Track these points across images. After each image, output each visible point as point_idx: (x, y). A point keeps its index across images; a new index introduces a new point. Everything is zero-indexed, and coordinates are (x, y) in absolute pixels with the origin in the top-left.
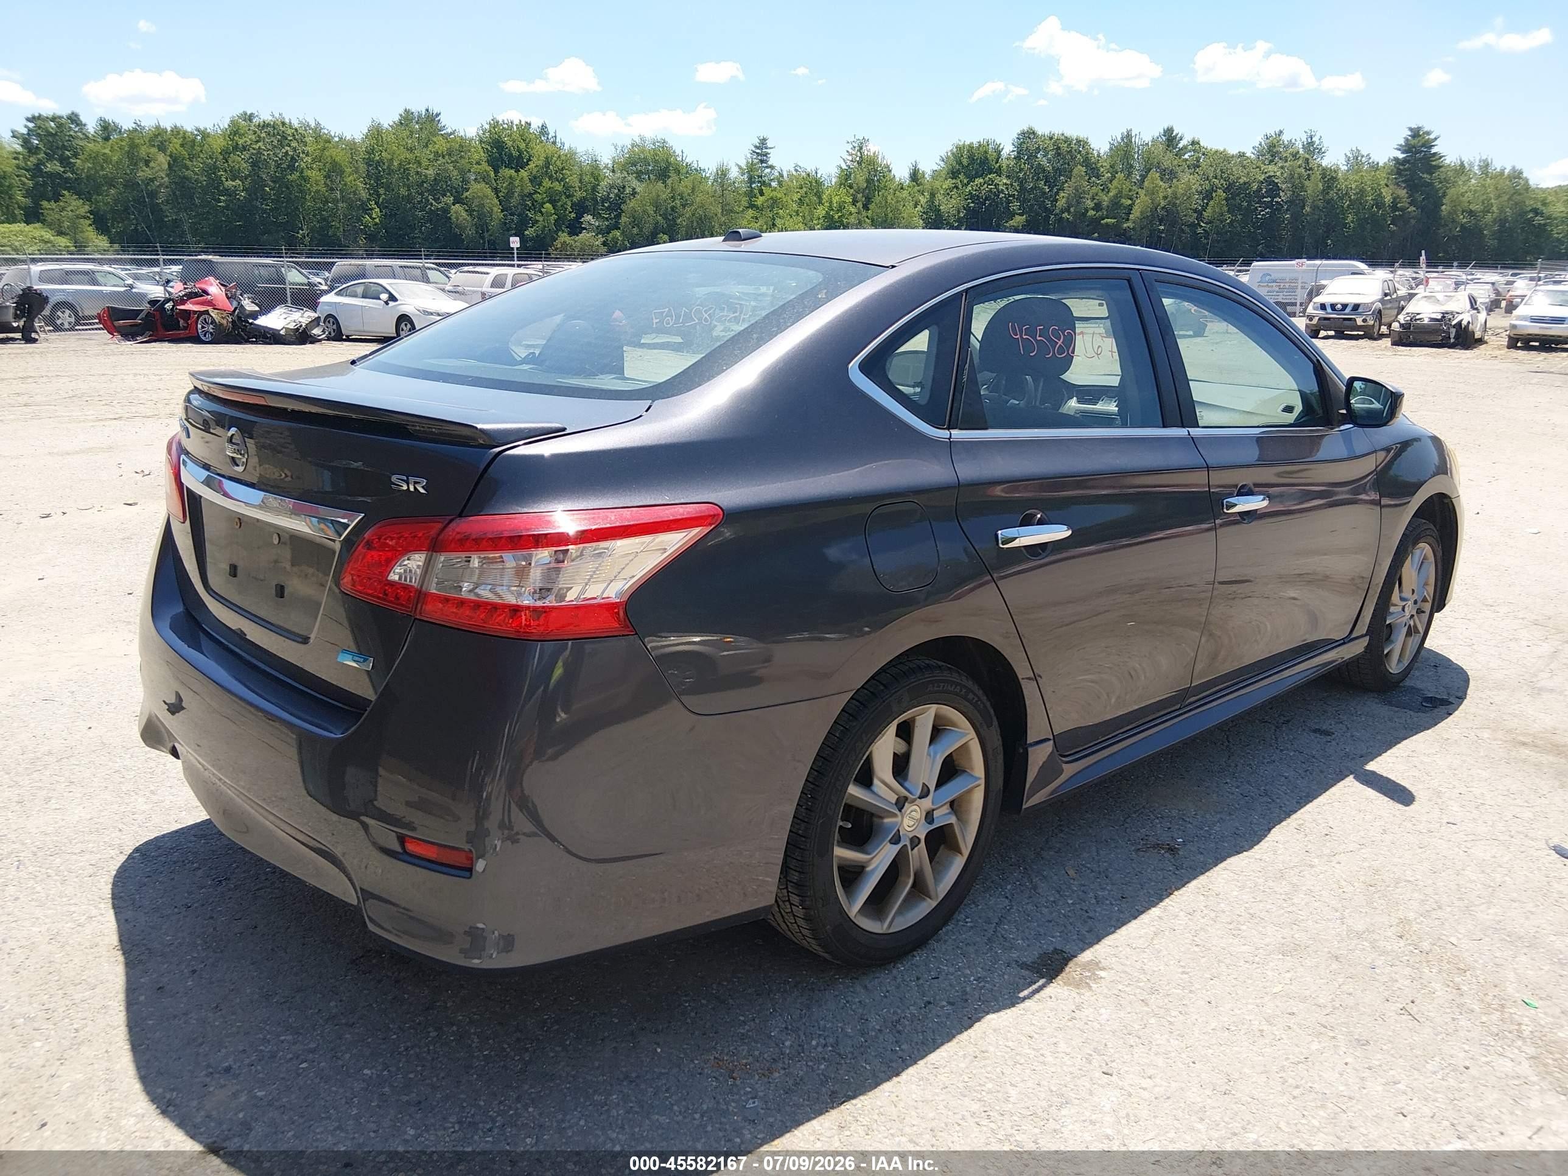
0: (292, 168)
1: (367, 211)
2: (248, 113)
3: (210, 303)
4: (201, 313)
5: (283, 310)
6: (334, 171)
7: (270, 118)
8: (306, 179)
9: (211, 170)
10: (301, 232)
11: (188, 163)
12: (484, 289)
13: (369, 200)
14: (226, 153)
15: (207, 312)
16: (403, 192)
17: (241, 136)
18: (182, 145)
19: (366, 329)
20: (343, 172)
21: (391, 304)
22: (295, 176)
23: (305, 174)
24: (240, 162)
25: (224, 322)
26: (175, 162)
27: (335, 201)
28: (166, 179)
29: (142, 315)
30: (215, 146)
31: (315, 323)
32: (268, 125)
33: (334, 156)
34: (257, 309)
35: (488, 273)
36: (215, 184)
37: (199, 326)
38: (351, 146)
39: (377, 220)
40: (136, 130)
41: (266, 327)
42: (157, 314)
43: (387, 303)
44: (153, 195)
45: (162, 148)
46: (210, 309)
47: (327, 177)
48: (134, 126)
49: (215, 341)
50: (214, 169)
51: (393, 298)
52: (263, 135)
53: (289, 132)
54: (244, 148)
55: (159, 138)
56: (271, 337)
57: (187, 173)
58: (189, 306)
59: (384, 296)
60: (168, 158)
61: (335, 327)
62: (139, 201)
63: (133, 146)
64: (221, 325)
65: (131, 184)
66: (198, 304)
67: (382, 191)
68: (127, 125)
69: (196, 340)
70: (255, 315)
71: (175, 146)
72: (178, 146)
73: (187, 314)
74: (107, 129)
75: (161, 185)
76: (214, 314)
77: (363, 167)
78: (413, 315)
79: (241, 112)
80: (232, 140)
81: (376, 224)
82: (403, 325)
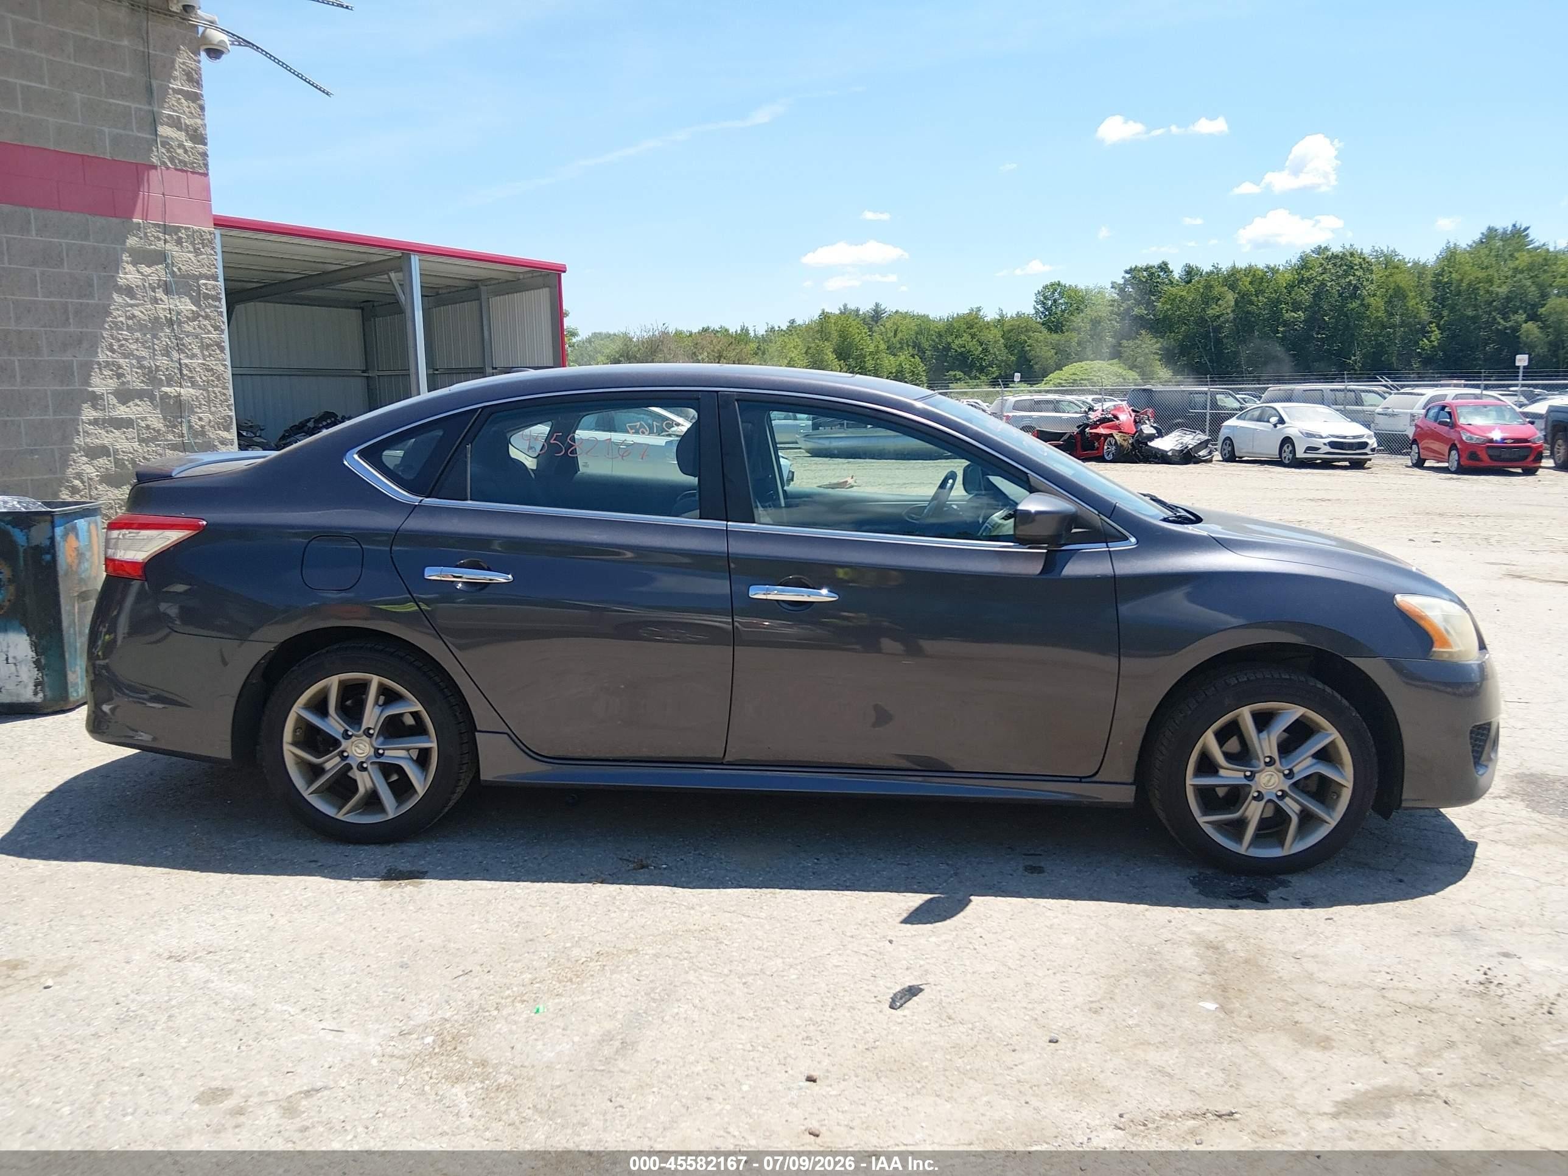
0: (1354, 296)
1: (1424, 333)
2: (1323, 246)
3: (1117, 428)
4: (1107, 436)
5: (1178, 434)
6: (1397, 295)
7: (1341, 249)
8: (1367, 307)
9: (1275, 304)
10: (1353, 358)
11: (1254, 298)
12: (1414, 411)
13: (1431, 323)
14: (1290, 287)
15: (1111, 435)
16: (1470, 312)
17: (1308, 269)
18: (1251, 283)
19: (1254, 451)
20: (1405, 297)
21: (1279, 426)
22: (1355, 304)
23: (1366, 302)
24: (1305, 295)
25: (1125, 444)
26: (1243, 299)
27: (1393, 326)
28: (1231, 315)
29: (1065, 437)
30: (1281, 281)
31: (1204, 444)
32: (1336, 257)
33: (1398, 281)
34: (1154, 431)
35: (1422, 395)
36: (1275, 316)
37: (1106, 447)
38: (1420, 270)
39: (1435, 343)
40: (1212, 272)
41: (1158, 449)
42: (1079, 436)
43: (1275, 426)
44: (1218, 329)
45: (1232, 287)
46: (1115, 432)
47: (1389, 302)
48: (1212, 268)
49: (1114, 461)
50: (1278, 301)
51: (1282, 421)
52: (1330, 266)
53: (1357, 261)
54: (1309, 281)
55: (1232, 279)
56: (1161, 458)
57: (1251, 308)
58: (1101, 430)
59: (1274, 420)
60: (1236, 296)
61: (1230, 449)
62: (1206, 336)
63: (1209, 287)
64: (1122, 446)
65: (1202, 321)
66: (1108, 428)
67: (1445, 313)
68: (1206, 268)
69: (1101, 459)
70: (1151, 438)
71: (1245, 284)
72: (1247, 284)
73: (1098, 436)
74: (1190, 273)
75: (1227, 321)
76: (1118, 437)
77: (1430, 292)
78: (1296, 437)
79: (1316, 246)
80: (1298, 274)
81: (1433, 347)
82: (1285, 447)
